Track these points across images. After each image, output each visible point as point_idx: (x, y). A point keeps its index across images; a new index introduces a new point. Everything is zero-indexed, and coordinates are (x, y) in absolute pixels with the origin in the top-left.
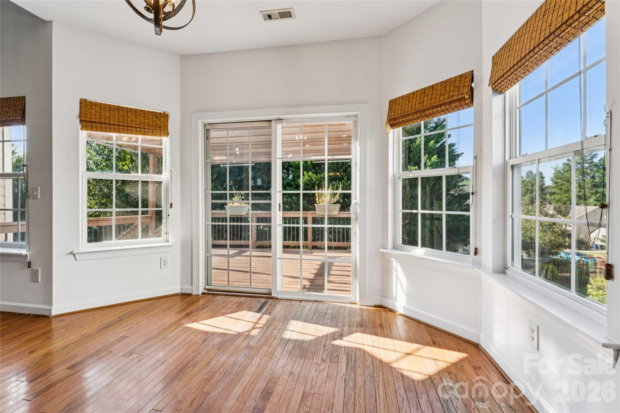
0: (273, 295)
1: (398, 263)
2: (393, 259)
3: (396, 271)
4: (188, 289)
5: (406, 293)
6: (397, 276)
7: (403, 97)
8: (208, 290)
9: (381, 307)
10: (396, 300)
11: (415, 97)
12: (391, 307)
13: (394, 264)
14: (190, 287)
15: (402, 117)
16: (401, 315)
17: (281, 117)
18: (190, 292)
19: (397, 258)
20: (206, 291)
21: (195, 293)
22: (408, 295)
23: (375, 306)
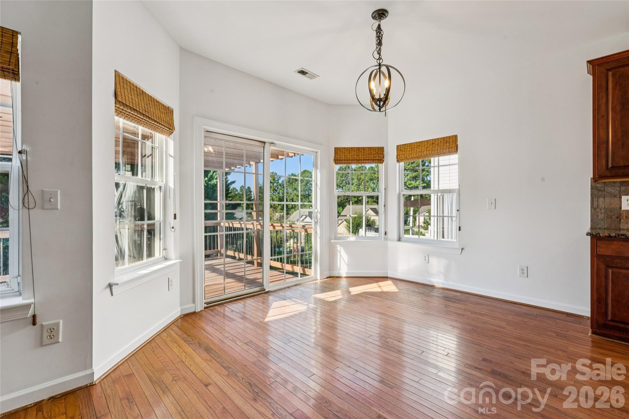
0: (267, 290)
1: (342, 248)
2: (338, 246)
3: (340, 253)
4: (190, 308)
5: (347, 263)
6: (341, 255)
7: (344, 148)
8: (207, 303)
9: (330, 277)
10: (340, 270)
11: (353, 151)
12: (337, 275)
13: (339, 248)
14: (193, 305)
15: (345, 160)
16: (345, 277)
17: (275, 141)
18: (193, 311)
19: (340, 244)
20: (206, 306)
21: (198, 310)
22: (348, 265)
23: (327, 278)
